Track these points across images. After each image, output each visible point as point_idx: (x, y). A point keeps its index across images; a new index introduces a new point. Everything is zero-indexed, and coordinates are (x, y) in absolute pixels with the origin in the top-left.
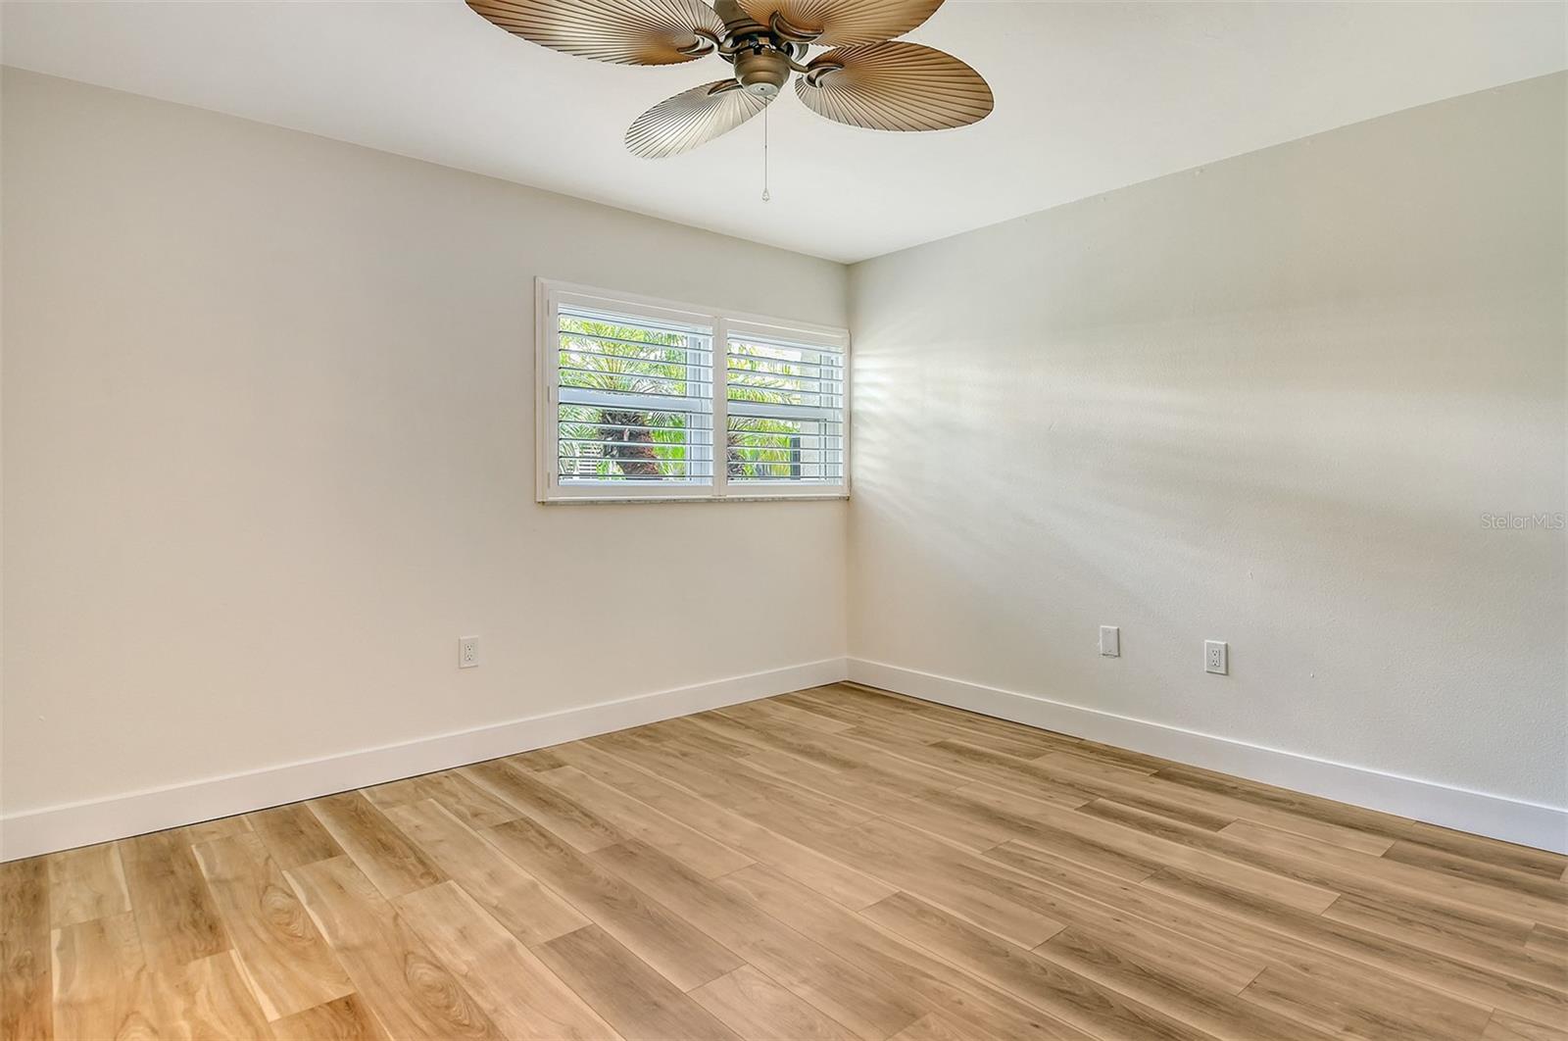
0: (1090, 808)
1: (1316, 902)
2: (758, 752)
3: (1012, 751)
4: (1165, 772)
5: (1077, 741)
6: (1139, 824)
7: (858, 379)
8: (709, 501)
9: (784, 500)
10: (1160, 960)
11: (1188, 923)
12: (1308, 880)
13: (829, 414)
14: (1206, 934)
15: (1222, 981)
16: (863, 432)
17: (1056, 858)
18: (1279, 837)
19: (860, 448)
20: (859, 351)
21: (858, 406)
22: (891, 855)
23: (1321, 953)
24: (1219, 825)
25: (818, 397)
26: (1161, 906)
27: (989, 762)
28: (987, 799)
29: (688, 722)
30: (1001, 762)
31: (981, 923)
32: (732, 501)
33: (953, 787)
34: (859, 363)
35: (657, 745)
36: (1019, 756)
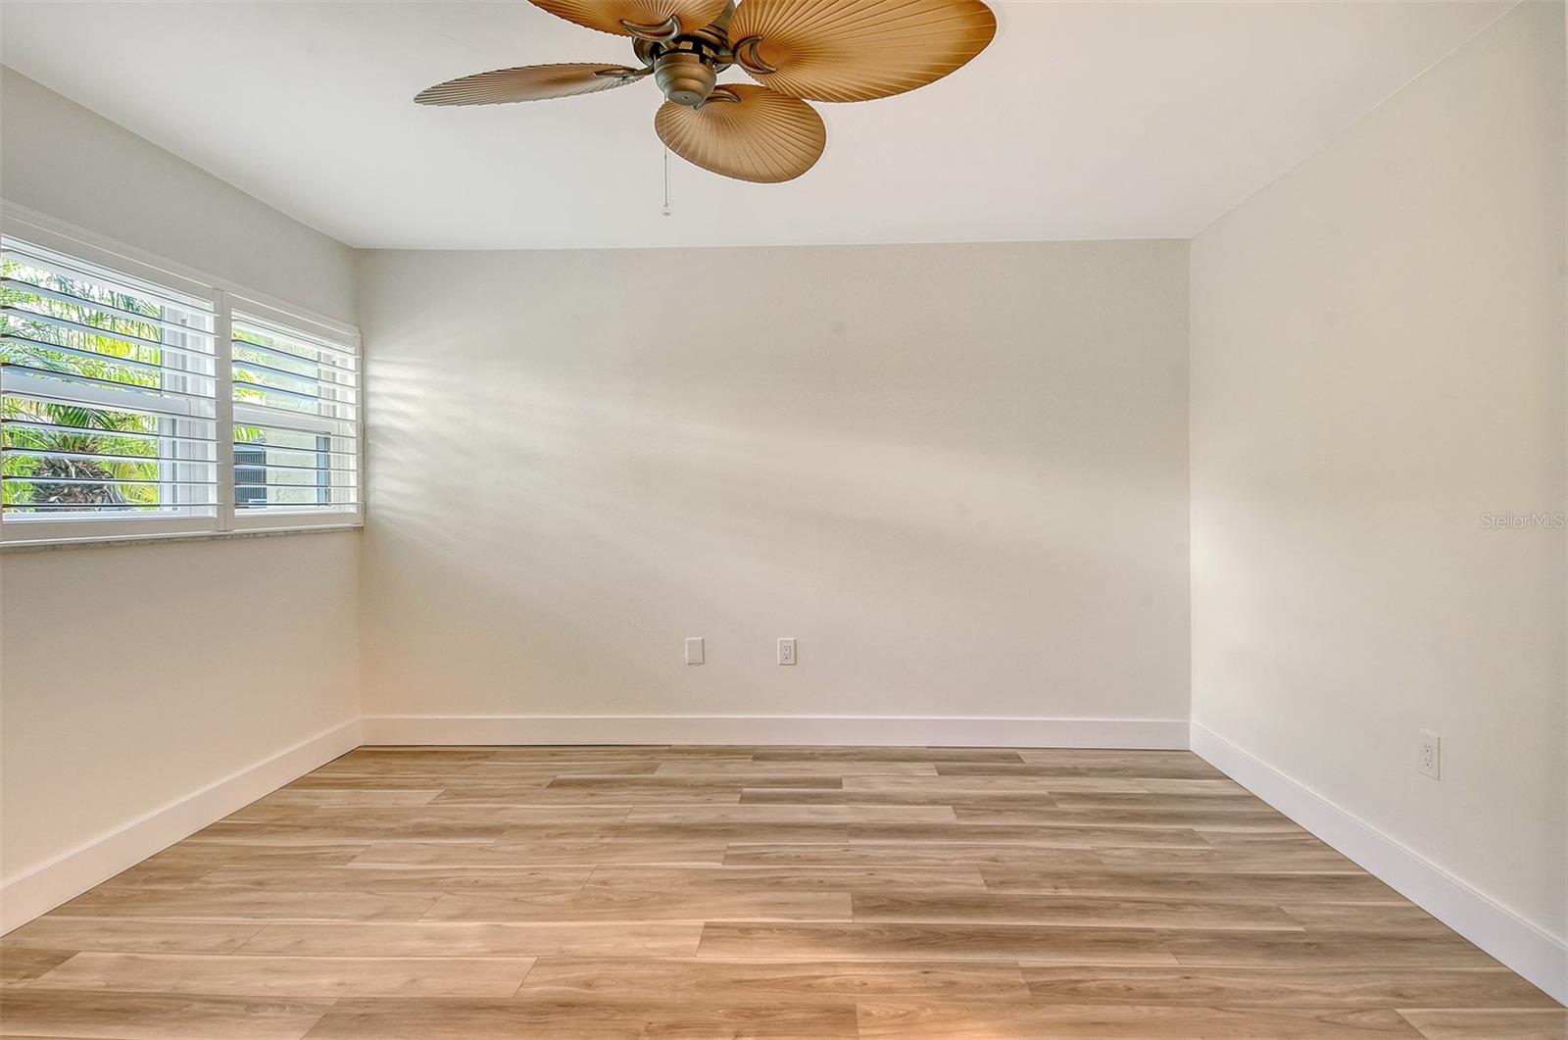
0: (745, 799)
1: (945, 816)
2: (363, 850)
3: (630, 771)
4: (760, 755)
5: (667, 748)
6: (792, 799)
7: (373, 387)
8: (212, 538)
9: (298, 533)
10: (927, 890)
11: (909, 858)
12: (924, 804)
13: (333, 426)
14: (926, 861)
15: (971, 888)
16: (381, 450)
17: (779, 846)
18: (879, 779)
19: (378, 469)
20: (375, 355)
21: (374, 420)
22: (654, 896)
23: (993, 847)
24: (838, 783)
25: (316, 403)
26: (880, 853)
27: (620, 786)
28: (665, 818)
29: (194, 845)
30: (633, 783)
31: (796, 918)
32: (240, 536)
33: (624, 818)
34: (375, 370)
35: (196, 885)
36: (638, 773)
